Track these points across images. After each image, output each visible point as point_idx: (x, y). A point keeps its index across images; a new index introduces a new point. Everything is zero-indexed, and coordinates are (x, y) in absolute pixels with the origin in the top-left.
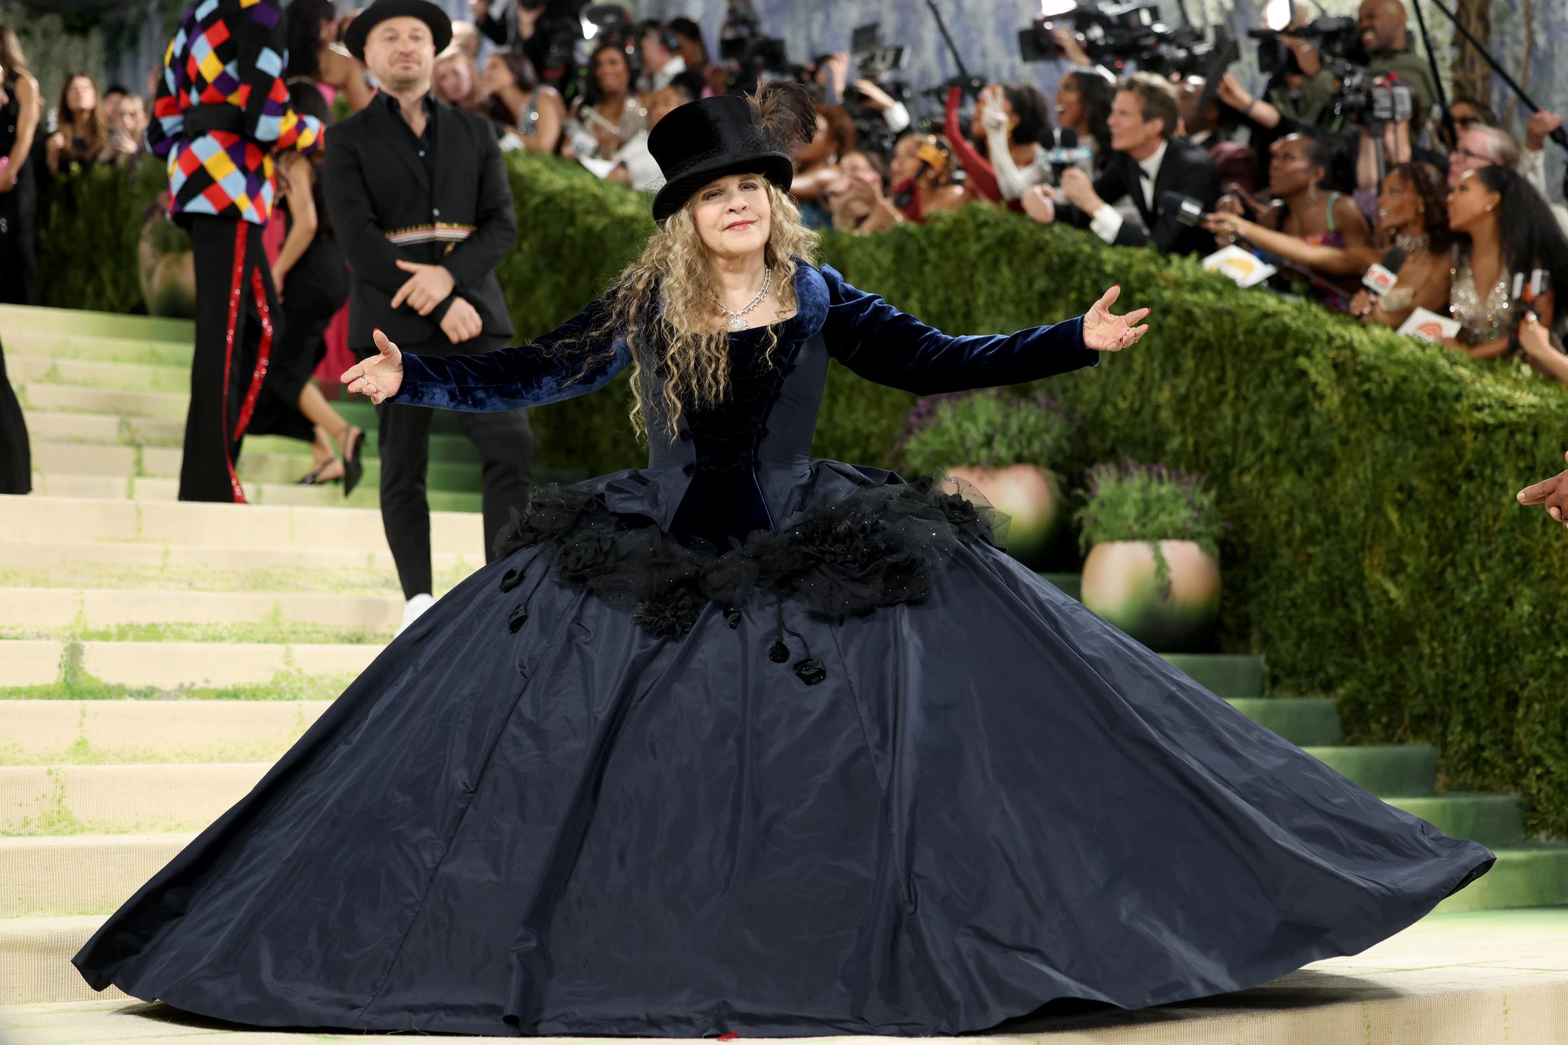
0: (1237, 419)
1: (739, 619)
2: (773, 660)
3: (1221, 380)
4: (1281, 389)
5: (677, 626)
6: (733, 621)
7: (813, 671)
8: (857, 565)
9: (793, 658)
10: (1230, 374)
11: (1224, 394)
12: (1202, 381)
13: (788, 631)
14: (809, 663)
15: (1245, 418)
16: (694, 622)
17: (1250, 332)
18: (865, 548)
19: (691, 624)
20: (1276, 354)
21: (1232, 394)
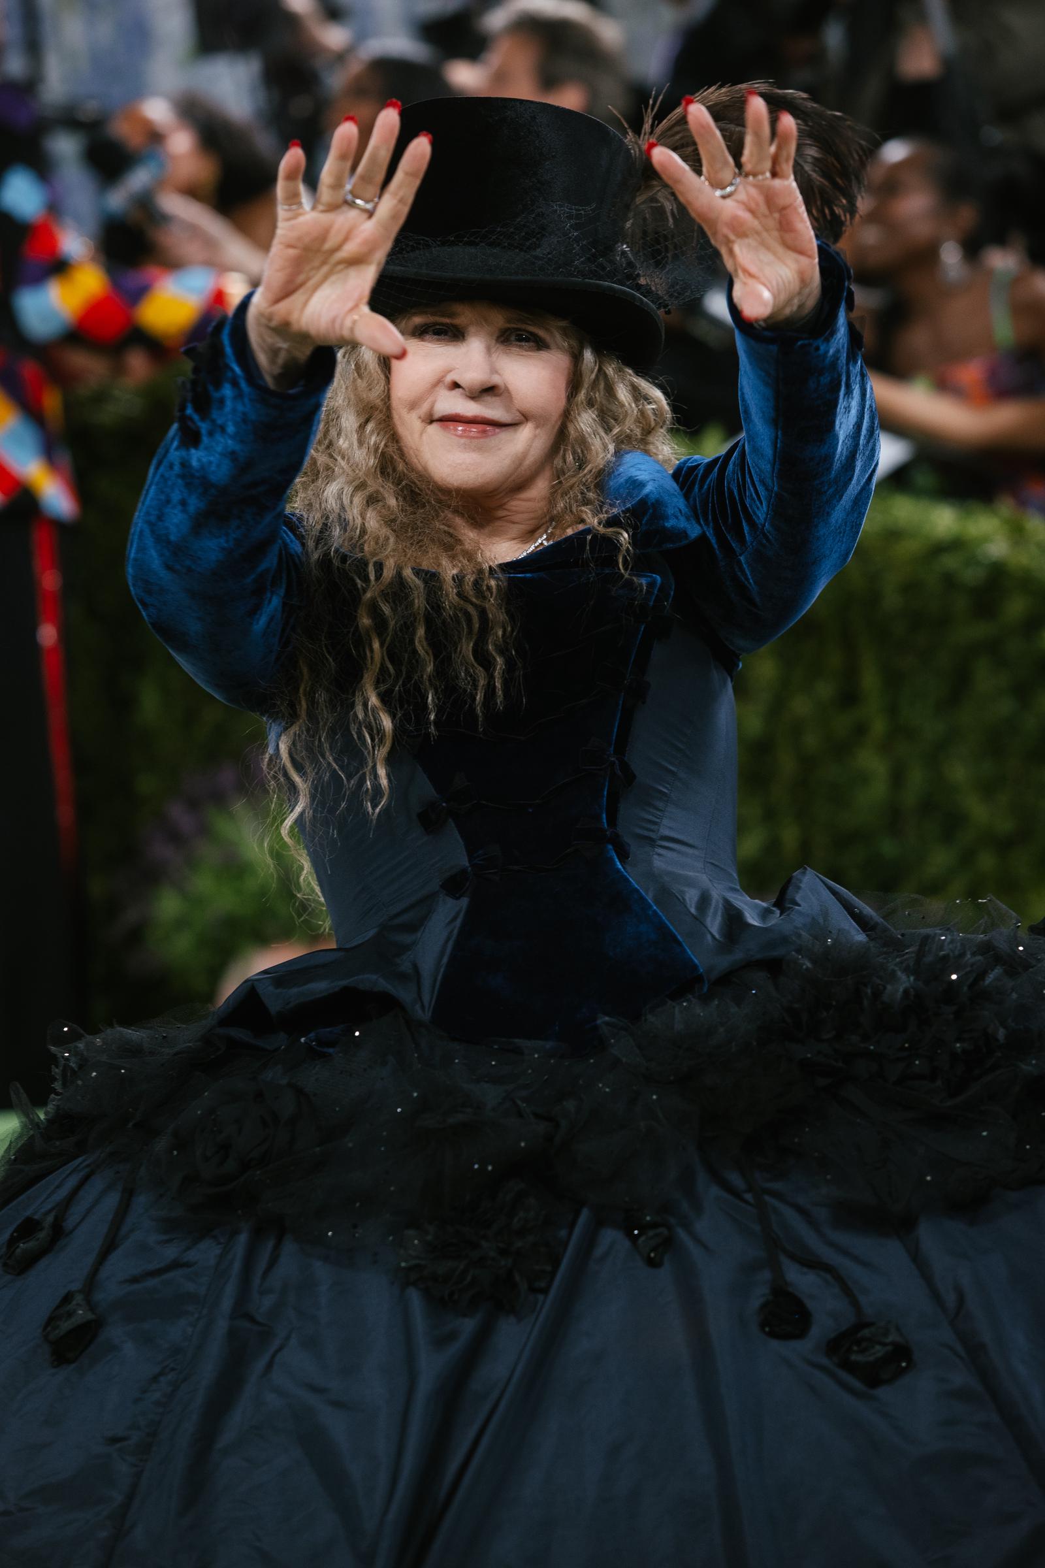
0: (897, 778)
1: (668, 1243)
2: (773, 1335)
3: (849, 697)
4: (1005, 707)
5: (517, 1278)
6: (654, 1249)
7: (879, 1351)
8: (939, 1083)
9: (823, 1326)
10: (870, 680)
11: (861, 730)
12: (801, 706)
13: (792, 1257)
14: (866, 1332)
15: (917, 778)
16: (556, 1263)
17: (910, 588)
18: (959, 1040)
19: (549, 1268)
20: (980, 631)
21: (879, 726)
